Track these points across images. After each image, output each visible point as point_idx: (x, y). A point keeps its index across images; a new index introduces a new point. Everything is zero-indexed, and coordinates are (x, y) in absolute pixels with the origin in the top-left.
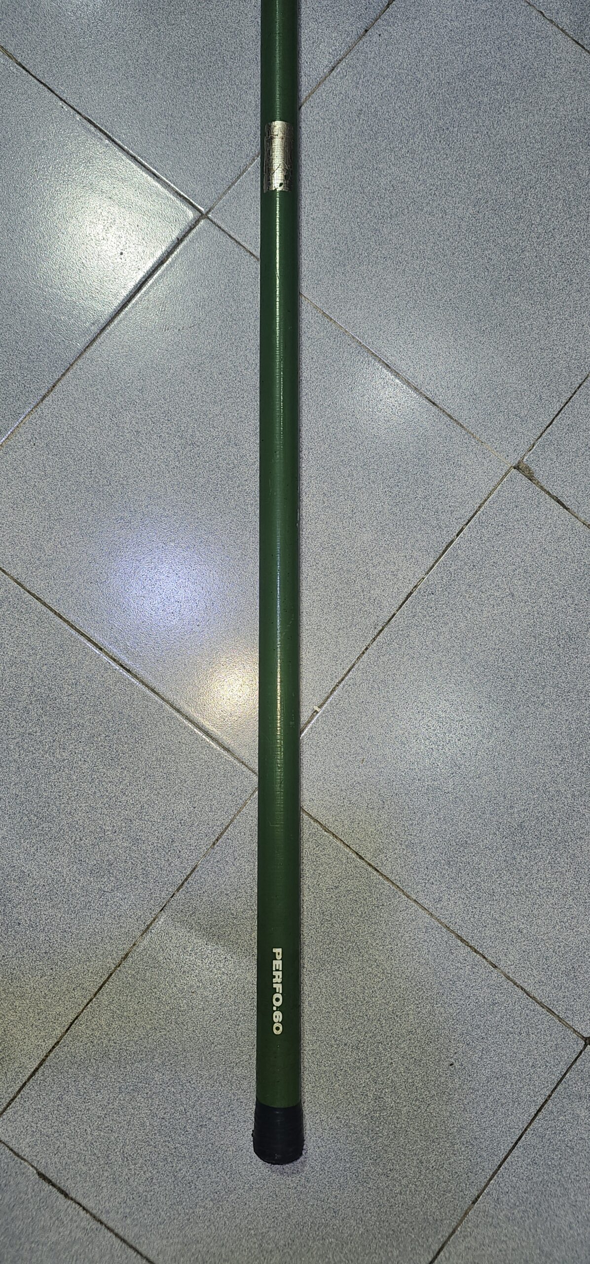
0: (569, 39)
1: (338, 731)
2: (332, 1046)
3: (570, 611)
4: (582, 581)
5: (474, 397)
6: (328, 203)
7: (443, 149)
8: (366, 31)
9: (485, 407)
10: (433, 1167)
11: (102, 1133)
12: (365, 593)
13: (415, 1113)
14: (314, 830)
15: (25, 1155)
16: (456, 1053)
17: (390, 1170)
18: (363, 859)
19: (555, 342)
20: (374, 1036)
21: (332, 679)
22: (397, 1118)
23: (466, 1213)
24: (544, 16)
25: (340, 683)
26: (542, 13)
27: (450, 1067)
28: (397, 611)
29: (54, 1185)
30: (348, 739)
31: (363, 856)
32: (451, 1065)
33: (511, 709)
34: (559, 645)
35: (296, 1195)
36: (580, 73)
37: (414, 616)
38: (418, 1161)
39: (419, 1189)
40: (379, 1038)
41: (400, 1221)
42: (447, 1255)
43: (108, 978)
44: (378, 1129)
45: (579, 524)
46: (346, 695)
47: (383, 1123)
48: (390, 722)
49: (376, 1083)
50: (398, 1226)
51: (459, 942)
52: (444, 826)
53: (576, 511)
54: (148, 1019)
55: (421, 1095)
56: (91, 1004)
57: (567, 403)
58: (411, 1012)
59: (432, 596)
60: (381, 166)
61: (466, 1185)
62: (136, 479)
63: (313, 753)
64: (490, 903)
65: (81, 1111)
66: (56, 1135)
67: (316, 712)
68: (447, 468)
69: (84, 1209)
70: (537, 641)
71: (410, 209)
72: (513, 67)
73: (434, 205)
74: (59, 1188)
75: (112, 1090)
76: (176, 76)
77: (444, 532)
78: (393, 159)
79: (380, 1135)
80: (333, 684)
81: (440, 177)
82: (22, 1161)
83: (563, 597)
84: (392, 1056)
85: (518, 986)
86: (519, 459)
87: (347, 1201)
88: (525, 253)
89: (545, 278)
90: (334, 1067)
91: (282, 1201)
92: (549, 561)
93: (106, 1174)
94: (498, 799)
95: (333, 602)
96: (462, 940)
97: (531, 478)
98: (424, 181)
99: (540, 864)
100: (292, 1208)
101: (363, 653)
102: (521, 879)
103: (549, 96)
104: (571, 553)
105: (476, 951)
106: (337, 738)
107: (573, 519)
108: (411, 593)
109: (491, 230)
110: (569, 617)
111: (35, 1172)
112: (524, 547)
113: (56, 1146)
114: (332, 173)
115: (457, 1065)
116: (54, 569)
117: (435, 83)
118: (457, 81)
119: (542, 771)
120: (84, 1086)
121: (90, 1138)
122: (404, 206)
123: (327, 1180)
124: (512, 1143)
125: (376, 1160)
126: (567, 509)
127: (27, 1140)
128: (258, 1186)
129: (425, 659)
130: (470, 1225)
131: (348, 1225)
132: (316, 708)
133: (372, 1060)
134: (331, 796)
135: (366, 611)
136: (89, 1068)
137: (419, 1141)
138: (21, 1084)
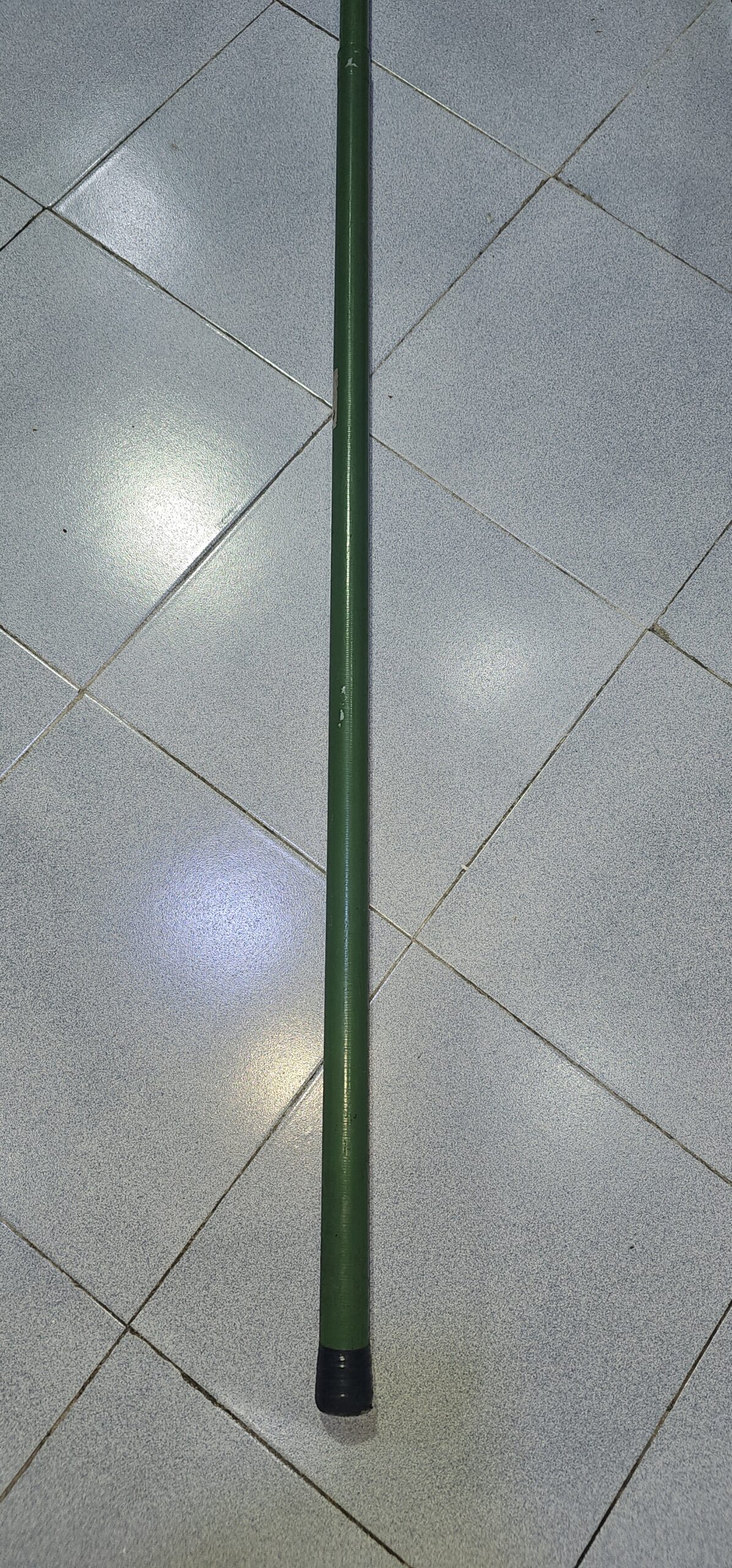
0: (669, 254)
1: (488, 890)
2: (499, 1227)
3: (718, 765)
4: (727, 736)
5: (604, 565)
6: (452, 399)
7: (559, 349)
8: (481, 253)
9: (615, 575)
10: (620, 1366)
11: (252, 1328)
12: (508, 752)
13: (596, 1303)
14: (468, 992)
15: (168, 1354)
16: (635, 1235)
17: (572, 1371)
18: (521, 1022)
19: (679, 515)
20: (545, 1215)
21: (478, 838)
22: (576, 1309)
23: (661, 1422)
24: (644, 236)
25: (486, 841)
26: (642, 234)
27: (631, 1250)
28: (541, 769)
29: (200, 1389)
30: (498, 898)
31: (521, 1019)
32: (632, 1248)
33: (666, 865)
34: (710, 800)
35: (468, 1400)
36: (682, 282)
37: (559, 774)
38: (603, 1360)
39: (606, 1392)
40: (550, 1217)
41: (588, 1432)
42: (644, 1472)
43: (257, 1152)
44: (556, 1322)
45: (718, 681)
46: (493, 853)
47: (560, 1316)
48: (541, 879)
49: (550, 1269)
50: (586, 1437)
51: (631, 1112)
52: (605, 986)
53: (714, 669)
54: (300, 1197)
55: (601, 1282)
56: (238, 1181)
57: (696, 569)
58: (583, 1188)
59: (577, 753)
60: (501, 365)
61: (659, 1387)
62: (276, 649)
63: (463, 912)
64: (660, 1067)
65: (229, 1302)
66: (202, 1330)
67: (464, 870)
68: (582, 632)
69: (234, 1417)
70: (687, 796)
71: (530, 401)
72: (618, 278)
73: (553, 398)
74: (206, 1392)
75: (263, 1278)
76: (307, 295)
77: (584, 692)
78: (512, 360)
79: (559, 1329)
80: (480, 843)
81: (557, 373)
82: (165, 1361)
83: (709, 752)
84: (566, 1238)
85: (697, 1159)
86: (653, 622)
87: (526, 1408)
88: (644, 436)
89: (665, 458)
90: (503, 1250)
91: (454, 1407)
92: (692, 718)
93: (258, 1375)
94: (659, 957)
95: (475, 762)
96: (633, 1108)
97: (666, 638)
98: (543, 378)
99: (709, 1025)
100: (465, 1416)
101: (509, 811)
102: (691, 1041)
103: (655, 302)
104: (713, 710)
105: (649, 1121)
106: (487, 897)
107: (712, 677)
108: (554, 751)
109: (609, 417)
110: (717, 772)
111: (180, 1374)
112: (665, 704)
113: (203, 1343)
114: (455, 373)
115: (638, 1248)
116: (198, 735)
117: (547, 295)
118: (568, 292)
119: (704, 928)
120: (233, 1274)
121: (239, 1333)
122: (525, 398)
123: (502, 1382)
124: (706, 1338)
125: (555, 1358)
126: (706, 668)
127: (171, 1336)
128: (425, 1389)
129: (573, 816)
130: (667, 1436)
131: (529, 1436)
132: (464, 867)
133: (544, 1243)
134: (483, 956)
135: (510, 769)
136: (237, 1253)
137: (602, 1336)
138: (165, 1271)
